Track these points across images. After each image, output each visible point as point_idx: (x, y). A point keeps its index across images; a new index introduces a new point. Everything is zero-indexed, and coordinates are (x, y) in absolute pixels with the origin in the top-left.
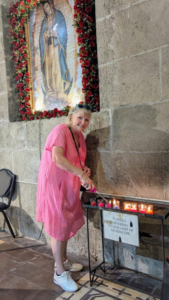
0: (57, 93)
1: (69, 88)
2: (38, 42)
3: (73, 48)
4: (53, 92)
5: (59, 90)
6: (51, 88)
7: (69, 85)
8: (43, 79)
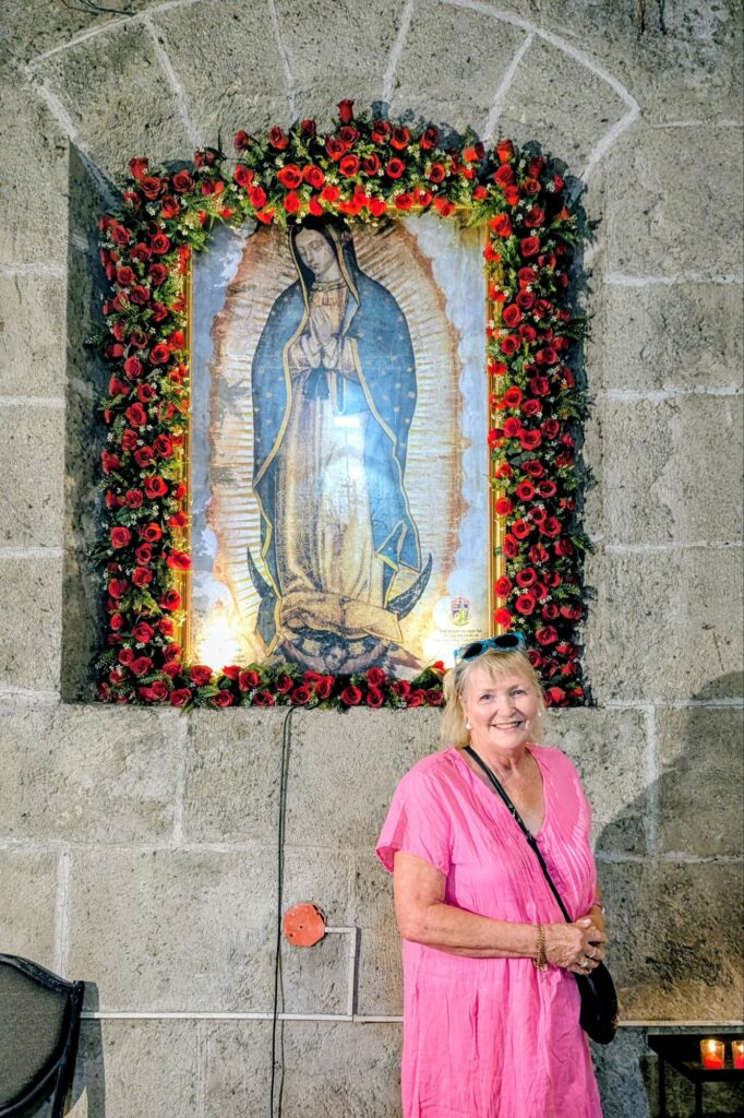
0: (342, 602)
1: (410, 591)
2: (249, 367)
3: (444, 443)
4: (317, 596)
5: (357, 591)
6: (310, 575)
7: (413, 581)
8: (263, 527)
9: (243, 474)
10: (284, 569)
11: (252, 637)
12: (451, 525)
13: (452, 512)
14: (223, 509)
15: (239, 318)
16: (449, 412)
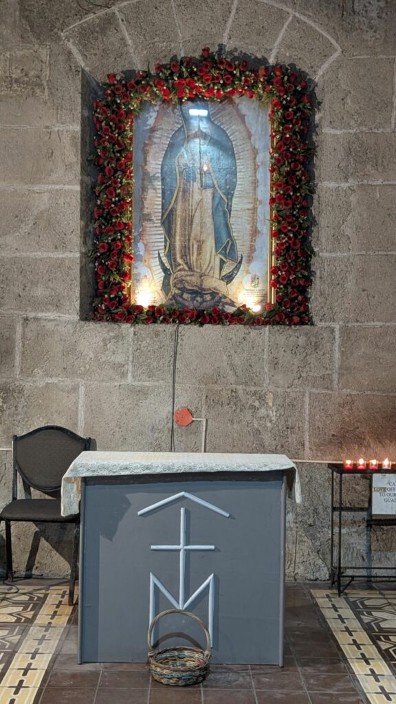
9: (157, 217)
10: (175, 260)
11: (160, 292)
12: (252, 241)
13: (252, 235)
14: (148, 233)
15: (155, 143)
16: (252, 188)
